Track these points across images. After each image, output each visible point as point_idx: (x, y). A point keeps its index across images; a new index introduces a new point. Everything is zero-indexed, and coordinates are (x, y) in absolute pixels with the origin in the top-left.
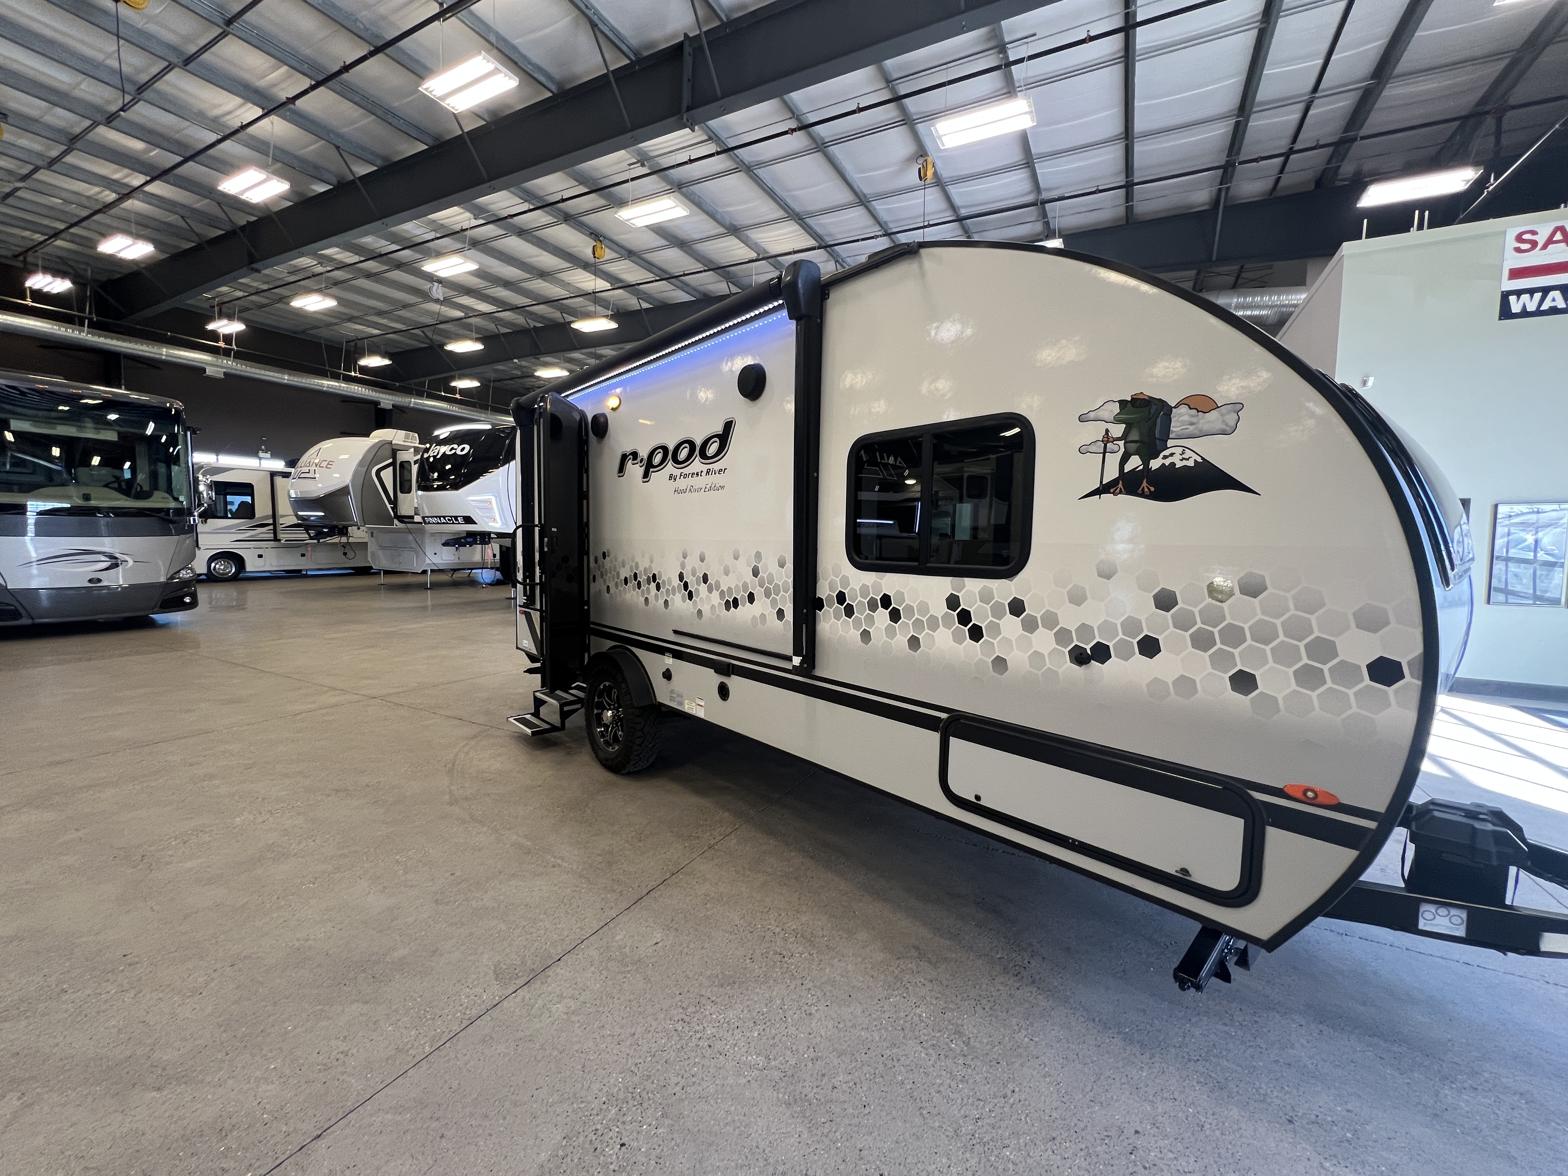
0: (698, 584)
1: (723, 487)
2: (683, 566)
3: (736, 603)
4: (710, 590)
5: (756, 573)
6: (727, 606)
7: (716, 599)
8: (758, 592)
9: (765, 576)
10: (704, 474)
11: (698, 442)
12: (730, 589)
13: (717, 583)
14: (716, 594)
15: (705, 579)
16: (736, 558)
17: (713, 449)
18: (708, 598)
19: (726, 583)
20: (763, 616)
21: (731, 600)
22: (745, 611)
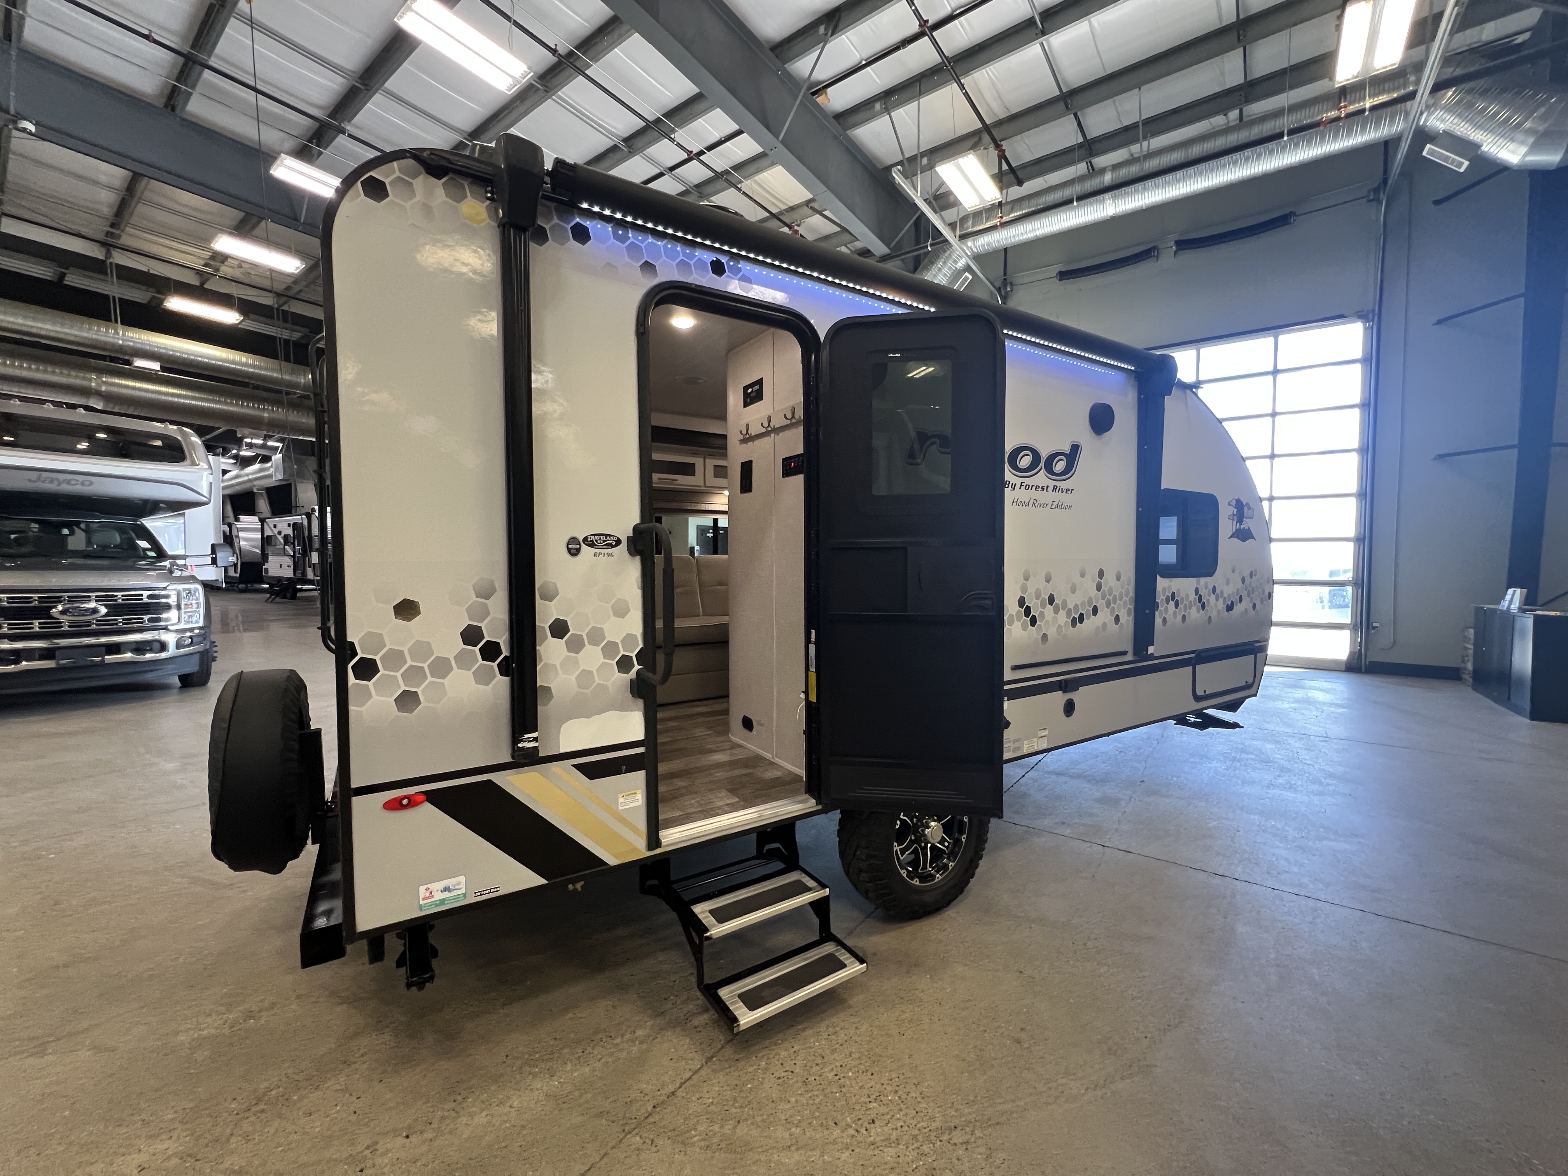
0: (1043, 607)
1: (1070, 507)
2: (1024, 589)
3: (1081, 618)
4: (1056, 611)
5: (1099, 587)
6: (1074, 623)
7: (1063, 618)
8: (1101, 604)
9: (1106, 589)
10: (1050, 489)
11: (1044, 454)
12: (1076, 606)
13: (1065, 602)
14: (1062, 613)
15: (1051, 600)
16: (1083, 575)
17: (1060, 466)
18: (1055, 619)
19: (1073, 601)
20: (1104, 624)
21: (1077, 616)
22: (1091, 623)
